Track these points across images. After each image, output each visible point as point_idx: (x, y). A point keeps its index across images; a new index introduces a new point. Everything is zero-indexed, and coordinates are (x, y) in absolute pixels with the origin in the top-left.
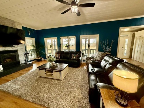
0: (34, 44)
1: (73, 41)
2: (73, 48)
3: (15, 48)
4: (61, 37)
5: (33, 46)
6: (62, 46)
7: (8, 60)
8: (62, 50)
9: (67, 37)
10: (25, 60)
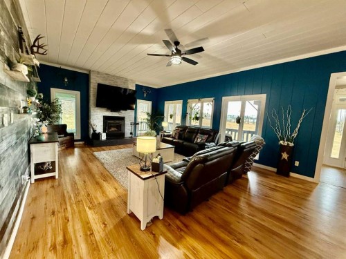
0: (150, 112)
1: (207, 107)
2: (207, 124)
3: (122, 114)
4: (189, 101)
5: (148, 114)
6: (188, 116)
7: (113, 129)
8: (188, 125)
9: (197, 100)
10: (131, 133)
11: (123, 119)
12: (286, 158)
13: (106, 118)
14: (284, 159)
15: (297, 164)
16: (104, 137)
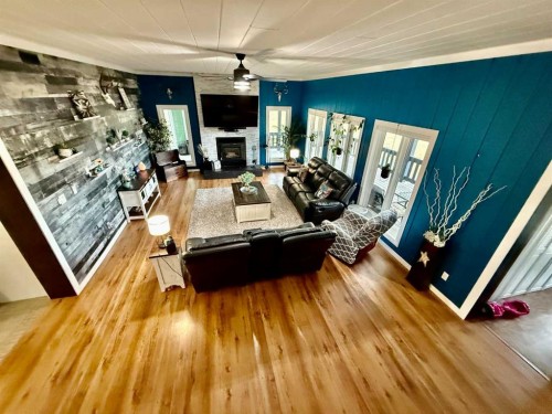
0: (289, 125)
3: (241, 133)
4: (334, 115)
6: (330, 145)
7: (230, 155)
11: (242, 140)
12: (425, 262)
13: (220, 141)
14: (422, 263)
15: (445, 276)
16: (217, 166)
